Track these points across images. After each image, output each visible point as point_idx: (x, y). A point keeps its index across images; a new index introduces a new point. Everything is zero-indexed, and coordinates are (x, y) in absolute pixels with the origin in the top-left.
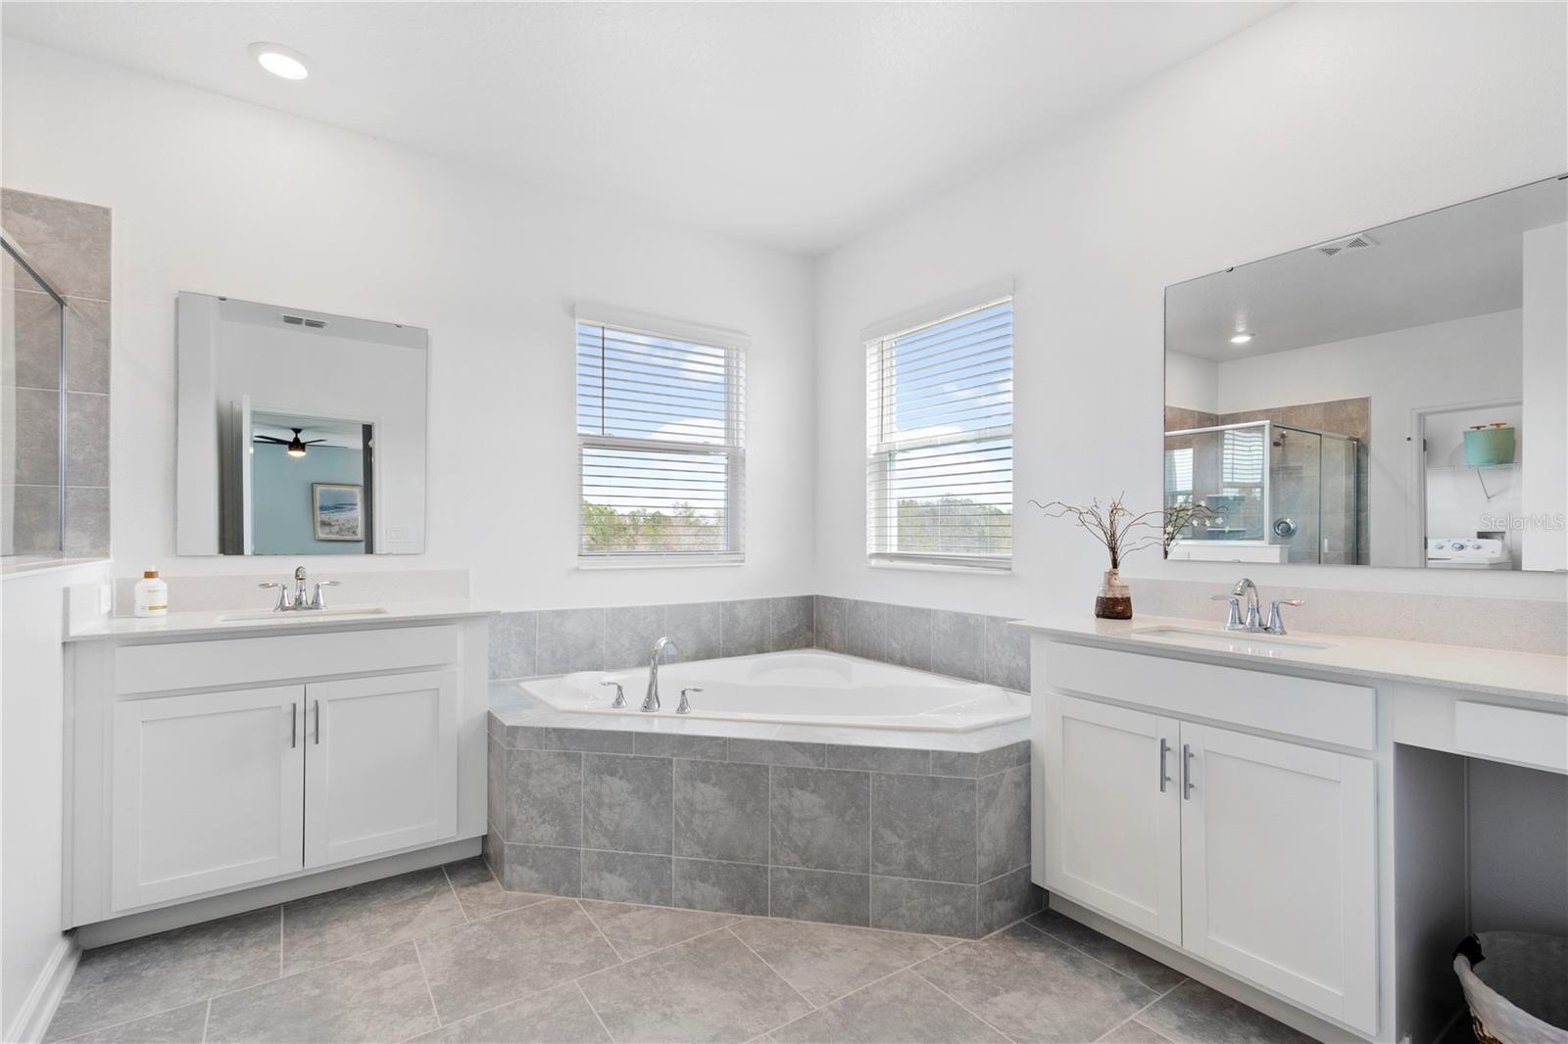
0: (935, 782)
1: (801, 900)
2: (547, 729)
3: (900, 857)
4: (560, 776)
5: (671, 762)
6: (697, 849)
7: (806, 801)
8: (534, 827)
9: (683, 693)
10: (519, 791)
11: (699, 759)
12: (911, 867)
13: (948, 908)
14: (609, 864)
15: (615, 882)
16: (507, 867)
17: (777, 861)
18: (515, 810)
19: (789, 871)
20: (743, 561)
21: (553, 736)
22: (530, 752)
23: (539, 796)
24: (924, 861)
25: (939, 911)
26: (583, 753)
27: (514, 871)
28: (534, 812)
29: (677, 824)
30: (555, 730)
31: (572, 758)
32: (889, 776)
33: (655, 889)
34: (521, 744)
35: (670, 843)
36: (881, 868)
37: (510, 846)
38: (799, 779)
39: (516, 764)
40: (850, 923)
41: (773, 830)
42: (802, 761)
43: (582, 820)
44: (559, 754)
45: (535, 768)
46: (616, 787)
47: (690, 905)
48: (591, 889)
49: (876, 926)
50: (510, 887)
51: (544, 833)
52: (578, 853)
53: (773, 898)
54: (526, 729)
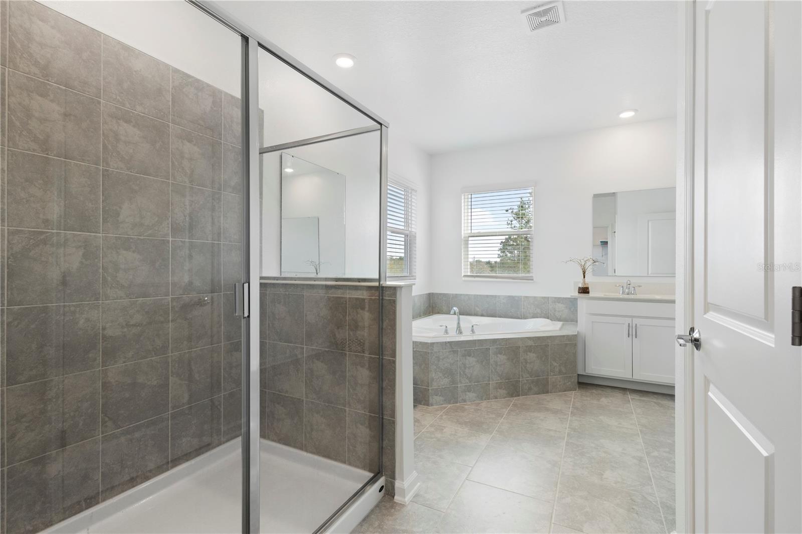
0: (566, 345)
1: (530, 389)
2: (445, 342)
3: (557, 370)
4: (451, 359)
5: (489, 349)
6: (499, 378)
7: (532, 356)
8: (441, 380)
9: (473, 326)
10: (435, 367)
11: (499, 346)
12: (560, 372)
13: (570, 383)
14: (468, 389)
15: (471, 395)
16: (430, 397)
17: (523, 377)
18: (434, 375)
19: (526, 380)
20: (415, 279)
21: (448, 345)
22: (439, 352)
23: (443, 368)
24: (563, 369)
25: (567, 384)
26: (459, 350)
27: (434, 399)
28: (441, 375)
29: (492, 370)
30: (448, 342)
31: (455, 352)
32: (554, 345)
33: (485, 395)
34: (436, 349)
35: (489, 378)
36: (552, 374)
37: (432, 389)
38: (529, 349)
39: (434, 357)
40: (544, 393)
41: (522, 367)
42: (530, 343)
43: (459, 375)
44: (450, 351)
45: (441, 358)
46: (471, 360)
47: (496, 398)
48: (463, 399)
49: (550, 393)
50: (432, 405)
51: (445, 382)
52: (457, 387)
53: (522, 390)
54: (437, 343)
